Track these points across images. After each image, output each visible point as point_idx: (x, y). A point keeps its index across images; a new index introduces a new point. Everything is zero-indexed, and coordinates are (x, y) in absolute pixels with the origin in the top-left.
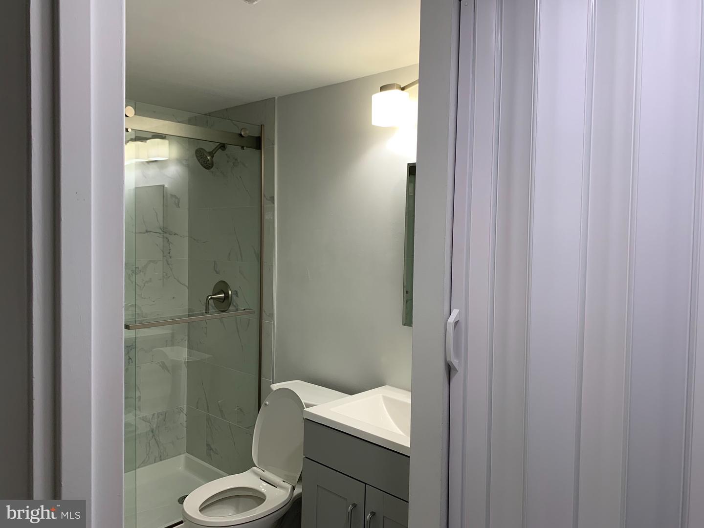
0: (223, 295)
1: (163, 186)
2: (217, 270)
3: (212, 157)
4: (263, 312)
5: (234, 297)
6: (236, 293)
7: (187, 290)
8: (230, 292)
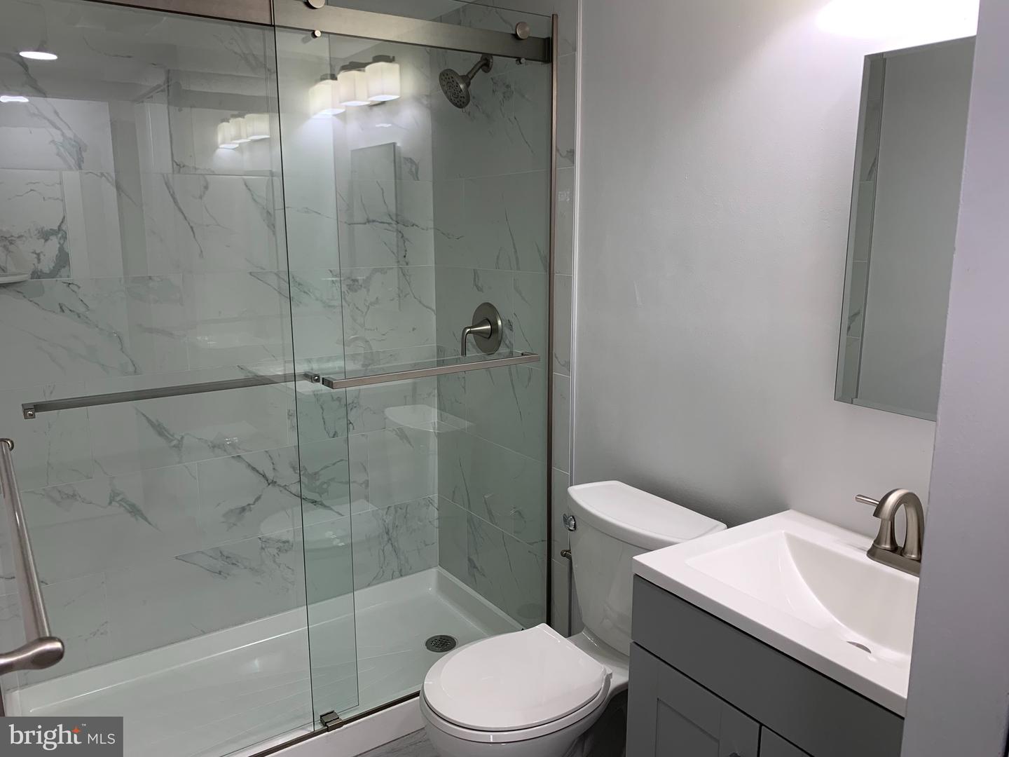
0: (489, 327)
1: (394, 144)
2: (480, 285)
3: (468, 85)
4: (554, 358)
5: (507, 331)
6: (509, 325)
7: (434, 317)
8: (500, 323)
